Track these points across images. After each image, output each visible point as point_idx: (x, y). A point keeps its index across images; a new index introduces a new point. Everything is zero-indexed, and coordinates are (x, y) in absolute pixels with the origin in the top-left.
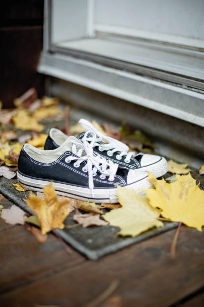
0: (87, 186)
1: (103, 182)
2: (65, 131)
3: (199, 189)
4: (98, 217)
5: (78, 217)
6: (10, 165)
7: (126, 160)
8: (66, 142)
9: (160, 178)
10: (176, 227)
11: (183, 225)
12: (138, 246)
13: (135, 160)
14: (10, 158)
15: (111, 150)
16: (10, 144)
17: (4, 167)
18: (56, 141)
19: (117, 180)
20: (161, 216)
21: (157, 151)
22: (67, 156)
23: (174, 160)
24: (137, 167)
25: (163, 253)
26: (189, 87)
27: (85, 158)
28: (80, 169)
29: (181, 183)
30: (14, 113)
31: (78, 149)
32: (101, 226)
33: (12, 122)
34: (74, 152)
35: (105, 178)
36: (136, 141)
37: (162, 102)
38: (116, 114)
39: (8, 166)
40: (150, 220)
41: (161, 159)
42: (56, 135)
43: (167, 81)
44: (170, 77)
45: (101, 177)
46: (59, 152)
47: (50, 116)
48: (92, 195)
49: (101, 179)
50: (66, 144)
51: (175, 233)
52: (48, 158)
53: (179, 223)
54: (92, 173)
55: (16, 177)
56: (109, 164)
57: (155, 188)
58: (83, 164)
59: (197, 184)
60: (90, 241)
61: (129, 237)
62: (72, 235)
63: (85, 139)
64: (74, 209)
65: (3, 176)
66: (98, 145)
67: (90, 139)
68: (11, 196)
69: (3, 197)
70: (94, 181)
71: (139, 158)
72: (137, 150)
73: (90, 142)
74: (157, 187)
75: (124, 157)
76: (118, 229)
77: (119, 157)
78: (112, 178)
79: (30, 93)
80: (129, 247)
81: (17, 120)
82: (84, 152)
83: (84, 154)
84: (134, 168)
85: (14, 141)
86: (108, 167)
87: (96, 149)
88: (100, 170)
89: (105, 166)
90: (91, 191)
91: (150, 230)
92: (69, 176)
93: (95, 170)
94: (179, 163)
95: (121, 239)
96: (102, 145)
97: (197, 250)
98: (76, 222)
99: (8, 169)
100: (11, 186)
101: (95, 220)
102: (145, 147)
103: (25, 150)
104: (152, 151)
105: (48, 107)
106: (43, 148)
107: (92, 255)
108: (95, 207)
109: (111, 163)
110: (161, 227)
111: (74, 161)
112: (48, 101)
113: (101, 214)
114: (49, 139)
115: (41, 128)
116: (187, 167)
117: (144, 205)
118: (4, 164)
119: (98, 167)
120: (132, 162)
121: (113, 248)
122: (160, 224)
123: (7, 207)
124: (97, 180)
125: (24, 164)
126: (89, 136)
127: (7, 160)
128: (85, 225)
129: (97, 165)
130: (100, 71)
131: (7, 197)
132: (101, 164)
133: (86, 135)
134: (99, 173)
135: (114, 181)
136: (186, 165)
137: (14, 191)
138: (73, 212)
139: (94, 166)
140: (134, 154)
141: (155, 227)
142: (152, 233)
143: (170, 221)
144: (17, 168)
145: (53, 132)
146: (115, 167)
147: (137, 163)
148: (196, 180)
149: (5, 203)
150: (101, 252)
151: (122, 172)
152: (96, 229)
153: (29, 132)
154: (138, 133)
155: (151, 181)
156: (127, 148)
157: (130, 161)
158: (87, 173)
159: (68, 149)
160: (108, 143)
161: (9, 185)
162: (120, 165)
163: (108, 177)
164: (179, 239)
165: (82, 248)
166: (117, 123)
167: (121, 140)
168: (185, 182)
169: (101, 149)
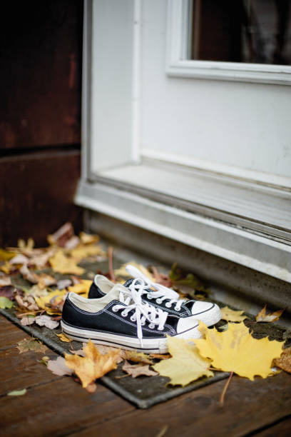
0: (136, 336)
1: (152, 331)
2: (108, 276)
3: (251, 338)
4: (148, 366)
5: (126, 367)
6: (51, 314)
7: (175, 308)
8: (113, 289)
9: (211, 327)
10: (227, 377)
11: (235, 374)
12: (188, 395)
13: (186, 308)
14: (50, 306)
15: (160, 298)
16: (48, 291)
17: (45, 317)
18: (102, 289)
19: (166, 329)
20: (211, 367)
21: (211, 297)
22: (115, 305)
23: (229, 307)
24: (187, 316)
25: (213, 402)
26: (244, 228)
27: (132, 307)
28: (128, 318)
29: (233, 332)
30: (50, 253)
31: (125, 298)
32: (151, 376)
33: (48, 264)
34: (122, 300)
35: (153, 327)
36: (187, 286)
37: (215, 243)
38: (165, 254)
39: (49, 315)
40: (201, 369)
41: (214, 306)
42: (101, 281)
43: (220, 221)
44: (223, 216)
45: (150, 326)
46: (106, 300)
47: (90, 256)
48: (140, 345)
49: (150, 329)
50: (114, 292)
51: (225, 383)
53: (230, 372)
54: (141, 323)
55: (59, 328)
56: (157, 313)
57: (205, 338)
58: (131, 313)
59: (250, 332)
60: (140, 391)
61: (179, 386)
62: (122, 386)
63: (133, 286)
64: (122, 360)
65: (44, 326)
66: (146, 292)
67: (137, 287)
68: (56, 347)
69: (47, 349)
70: (143, 330)
71: (190, 306)
72: (188, 296)
73: (137, 290)
74: (207, 337)
75: (174, 305)
76: (168, 379)
77: (168, 305)
78: (161, 328)
79: (67, 228)
80: (178, 396)
81: (52, 262)
82: (132, 300)
83: (132, 302)
84: (184, 317)
85: (52, 287)
86: (157, 316)
87: (144, 297)
88: (148, 319)
89: (153, 315)
90: (140, 341)
91: (200, 379)
92: (117, 326)
93: (144, 319)
94: (235, 310)
95: (171, 389)
96: (151, 293)
97: (247, 399)
98: (125, 372)
99: (49, 318)
100: (54, 337)
101: (145, 370)
102: (197, 293)
103: (70, 299)
104: (206, 297)
105: (87, 244)
106: (87, 295)
107: (142, 403)
108: (144, 358)
109: (160, 312)
110: (210, 377)
111: (121, 310)
112: (86, 238)
113: (151, 365)
114: (94, 287)
115: (80, 271)
116: (243, 315)
117: (193, 355)
118: (45, 313)
119: (146, 316)
120: (182, 310)
121: (163, 397)
122: (210, 374)
123: (52, 358)
124: (147, 330)
125: (69, 314)
126: (137, 283)
127: (47, 308)
128: (134, 376)
130: (147, 207)
131: (51, 348)
132: (149, 313)
133: (134, 282)
134: (147, 323)
135: (163, 331)
136: (242, 312)
137: (59, 341)
138: (122, 363)
139: (142, 315)
140: (185, 301)
141: (204, 377)
142: (202, 382)
143: (220, 371)
144: (61, 317)
145: (98, 278)
146: (164, 316)
147: (188, 311)
148: (248, 329)
149: (50, 354)
150: (151, 401)
151: (172, 322)
152: (145, 380)
153: (68, 276)
154: (190, 276)
155: (202, 330)
156: (176, 295)
157: (180, 309)
158: (135, 323)
159: (114, 298)
160: (157, 291)
161: (52, 335)
162: (170, 313)
163: (157, 326)
164: (228, 389)
165: (132, 398)
166: (166, 264)
167: (170, 286)
168: (238, 330)
169: (149, 297)
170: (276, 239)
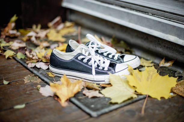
0: (91, 73)
1: (100, 71)
2: (78, 42)
4: (97, 92)
5: (86, 92)
6: (45, 61)
7: (114, 58)
8: (78, 47)
9: (135, 69)
10: (145, 98)
11: (149, 96)
12: (122, 109)
13: (120, 58)
14: (45, 57)
15: (106, 52)
16: (45, 49)
17: (41, 63)
18: (73, 47)
19: (109, 70)
20: (136, 92)
21: (133, 53)
22: (79, 56)
23: (144, 58)
24: (121, 62)
25: (137, 113)
26: (153, 15)
27: (90, 57)
28: (87, 63)
29: (148, 72)
30: (48, 31)
31: (86, 52)
32: (99, 97)
33: (46, 36)
34: (84, 53)
35: (102, 69)
36: (121, 47)
37: (136, 24)
38: (109, 31)
39: (44, 62)
40: (130, 93)
41: (136, 57)
42: (72, 43)
43: (140, 11)
44: (141, 8)
45: (100, 68)
46: (74, 53)
47: (69, 33)
48: (94, 79)
49: (99, 69)
50: (79, 49)
51: (144, 101)
52: (67, 57)
53: (146, 95)
54: (94, 66)
55: (48, 69)
56: (104, 61)
57: (132, 75)
58: (89, 60)
59: (158, 72)
60: (93, 106)
61: (116, 103)
62: (82, 103)
63: (90, 46)
64: (83, 87)
65: (41, 68)
66: (98, 49)
67: (93, 46)
68: (46, 79)
69: (41, 80)
70: (95, 70)
71: (122, 57)
72: (121, 53)
73: (93, 48)
74: (133, 74)
75: (113, 56)
76: (110, 99)
77: (110, 56)
78: (106, 69)
79: (58, 19)
80: (116, 109)
81: (49, 35)
82: (89, 53)
83: (89, 54)
84: (120, 63)
85: (47, 48)
87: (97, 52)
88: (99, 64)
89: (102, 62)
90: (94, 77)
91: (129, 99)
92: (81, 68)
93: (96, 64)
94: (147, 60)
95: (111, 105)
96: (100, 49)
97: (157, 112)
98: (85, 95)
99: (44, 64)
100: (45, 74)
101: (96, 94)
102: (126, 51)
103: (54, 52)
104: (131, 53)
105: (68, 27)
106: (65, 51)
107: (94, 114)
108: (95, 86)
109: (106, 60)
110: (135, 98)
111: (83, 59)
112: (68, 24)
113: (99, 90)
114: (69, 46)
115: (63, 40)
116: (152, 63)
117: (125, 84)
118: (42, 61)
119: (98, 62)
120: (118, 59)
121: (106, 110)
122: (135, 96)
123: (43, 86)
124: (97, 70)
125: (54, 61)
126: (92, 44)
127: (43, 58)
128: (90, 97)
129: (97, 61)
131: (43, 80)
133: (90, 43)
134: (98, 66)
135: (107, 71)
136: (151, 61)
137: (47, 77)
138: (83, 89)
139: (95, 62)
140: (120, 55)
141: (132, 98)
142: (131, 101)
143: (141, 95)
144: (49, 63)
145: (71, 41)
146: (108, 62)
147: (122, 60)
148: (157, 70)
149: (42, 84)
150: (99, 113)
151: (112, 65)
152: (96, 99)
153: (57, 42)
154: (122, 42)
155: (130, 70)
156: (115, 51)
157: (117, 59)
158: (91, 66)
159: (80, 52)
160: (104, 48)
161: (44, 73)
162: (111, 61)
163: (104, 68)
164: (146, 105)
165: (88, 110)
166: (109, 36)
167: (112, 46)
168: (150, 71)
169: (99, 52)
170: (172, 20)
